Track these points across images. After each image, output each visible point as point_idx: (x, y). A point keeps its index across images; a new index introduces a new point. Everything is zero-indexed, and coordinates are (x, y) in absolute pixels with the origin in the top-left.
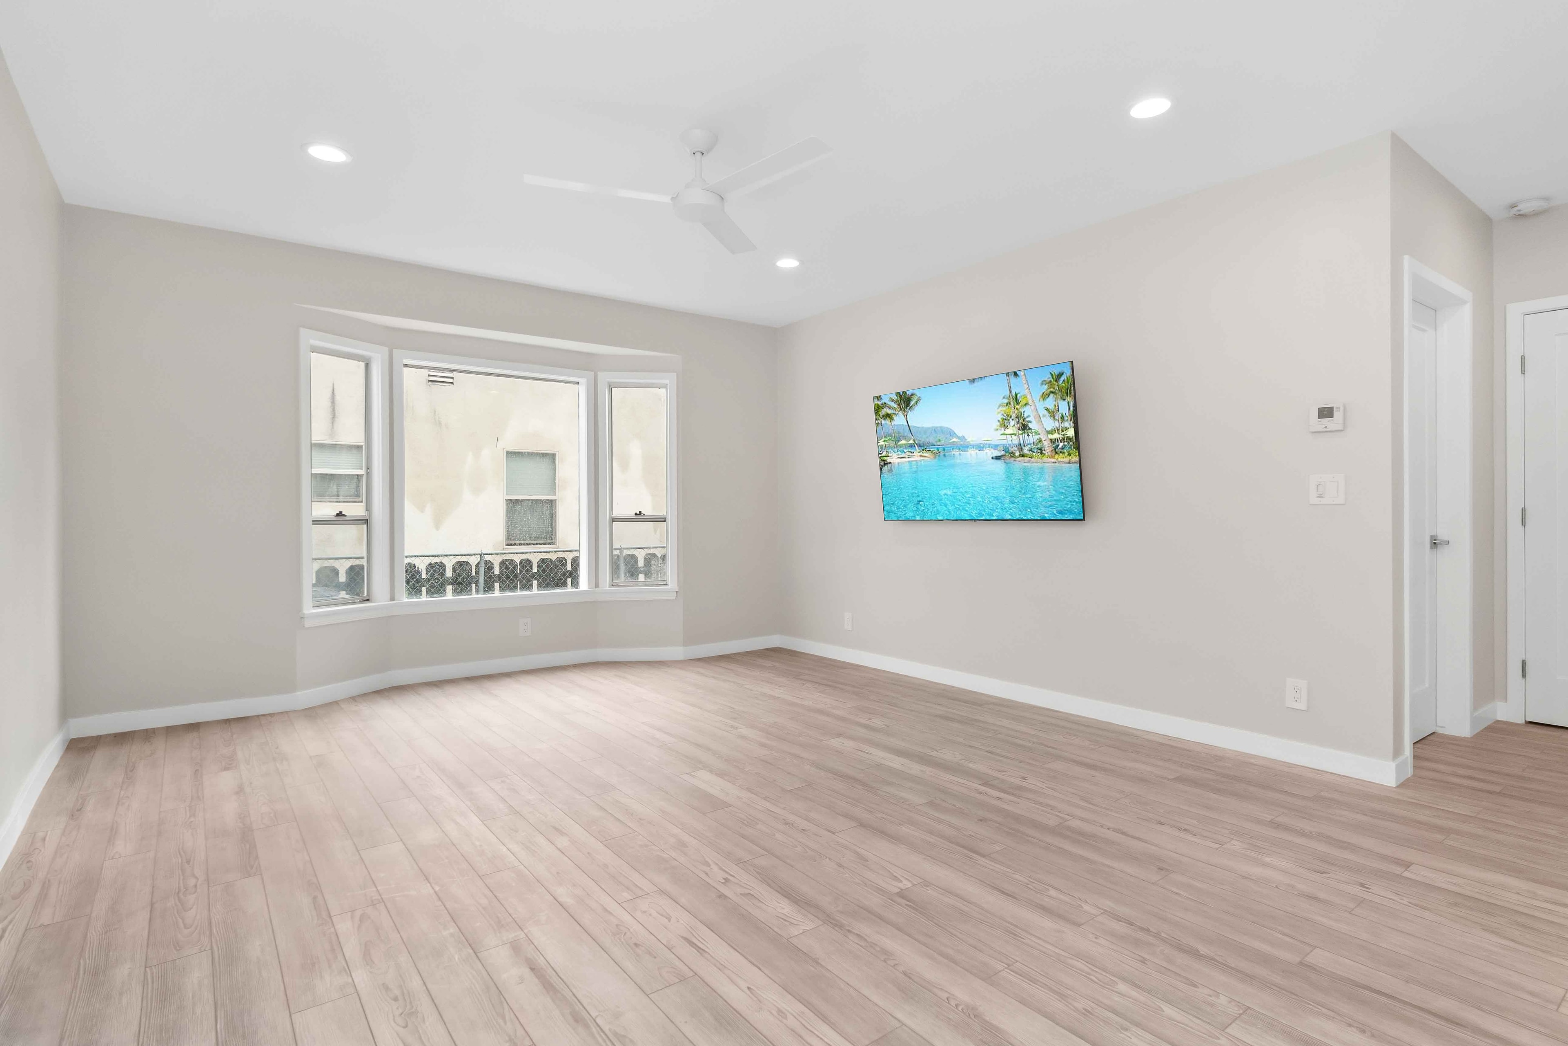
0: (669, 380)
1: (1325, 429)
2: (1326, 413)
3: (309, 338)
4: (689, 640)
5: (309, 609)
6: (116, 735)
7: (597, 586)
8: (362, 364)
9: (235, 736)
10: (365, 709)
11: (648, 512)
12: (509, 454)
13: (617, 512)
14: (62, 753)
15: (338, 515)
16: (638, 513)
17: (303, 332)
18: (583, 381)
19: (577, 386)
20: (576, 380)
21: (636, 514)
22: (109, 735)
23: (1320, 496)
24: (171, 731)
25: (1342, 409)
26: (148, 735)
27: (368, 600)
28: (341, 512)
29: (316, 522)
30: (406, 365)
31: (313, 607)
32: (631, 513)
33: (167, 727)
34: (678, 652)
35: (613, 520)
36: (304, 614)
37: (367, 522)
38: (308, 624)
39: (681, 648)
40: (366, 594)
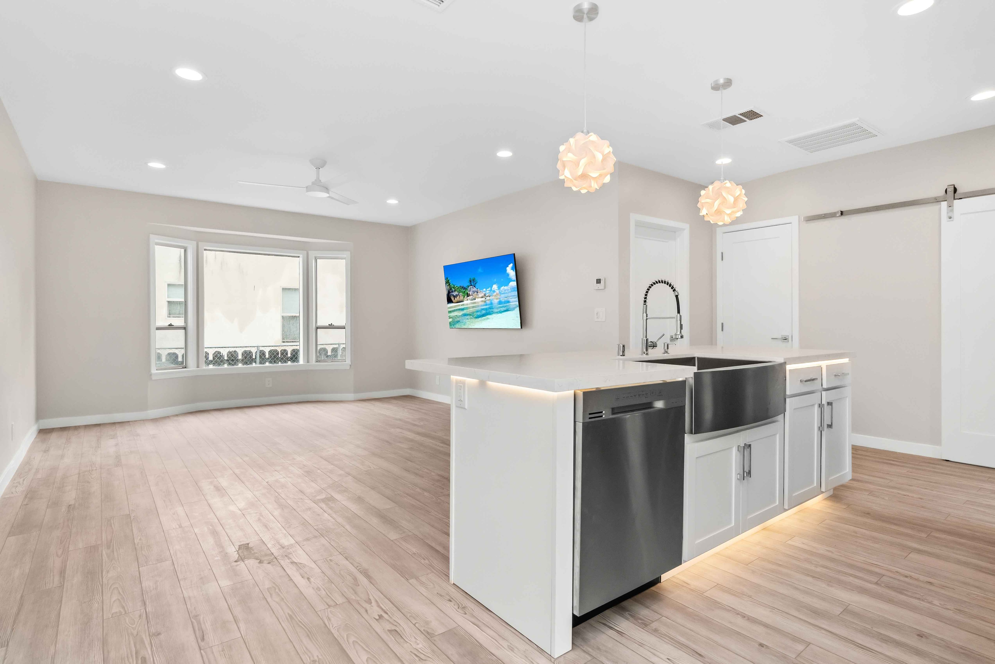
0: (347, 254)
1: (598, 289)
2: (599, 281)
3: (154, 238)
4: (356, 391)
5: (154, 371)
6: (61, 428)
7: (308, 362)
8: (183, 250)
9: (117, 428)
10: (181, 419)
11: (336, 324)
12: (284, 289)
13: (319, 324)
14: (37, 434)
15: (169, 325)
16: (330, 324)
17: (152, 236)
18: (301, 256)
19: (298, 258)
20: (298, 255)
21: (329, 325)
22: (59, 428)
23: (597, 318)
24: (87, 427)
25: (603, 280)
26: (76, 428)
27: (185, 367)
28: (171, 324)
29: (158, 329)
30: (205, 250)
31: (157, 370)
32: (327, 324)
33: (85, 425)
34: (351, 396)
35: (317, 328)
36: (152, 373)
37: (185, 328)
38: (154, 378)
39: (353, 395)
40: (184, 364)
